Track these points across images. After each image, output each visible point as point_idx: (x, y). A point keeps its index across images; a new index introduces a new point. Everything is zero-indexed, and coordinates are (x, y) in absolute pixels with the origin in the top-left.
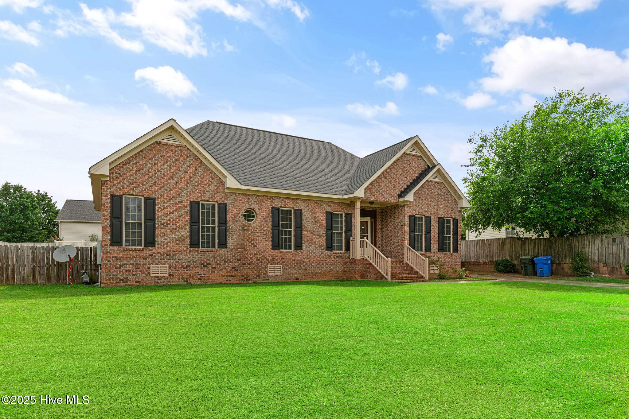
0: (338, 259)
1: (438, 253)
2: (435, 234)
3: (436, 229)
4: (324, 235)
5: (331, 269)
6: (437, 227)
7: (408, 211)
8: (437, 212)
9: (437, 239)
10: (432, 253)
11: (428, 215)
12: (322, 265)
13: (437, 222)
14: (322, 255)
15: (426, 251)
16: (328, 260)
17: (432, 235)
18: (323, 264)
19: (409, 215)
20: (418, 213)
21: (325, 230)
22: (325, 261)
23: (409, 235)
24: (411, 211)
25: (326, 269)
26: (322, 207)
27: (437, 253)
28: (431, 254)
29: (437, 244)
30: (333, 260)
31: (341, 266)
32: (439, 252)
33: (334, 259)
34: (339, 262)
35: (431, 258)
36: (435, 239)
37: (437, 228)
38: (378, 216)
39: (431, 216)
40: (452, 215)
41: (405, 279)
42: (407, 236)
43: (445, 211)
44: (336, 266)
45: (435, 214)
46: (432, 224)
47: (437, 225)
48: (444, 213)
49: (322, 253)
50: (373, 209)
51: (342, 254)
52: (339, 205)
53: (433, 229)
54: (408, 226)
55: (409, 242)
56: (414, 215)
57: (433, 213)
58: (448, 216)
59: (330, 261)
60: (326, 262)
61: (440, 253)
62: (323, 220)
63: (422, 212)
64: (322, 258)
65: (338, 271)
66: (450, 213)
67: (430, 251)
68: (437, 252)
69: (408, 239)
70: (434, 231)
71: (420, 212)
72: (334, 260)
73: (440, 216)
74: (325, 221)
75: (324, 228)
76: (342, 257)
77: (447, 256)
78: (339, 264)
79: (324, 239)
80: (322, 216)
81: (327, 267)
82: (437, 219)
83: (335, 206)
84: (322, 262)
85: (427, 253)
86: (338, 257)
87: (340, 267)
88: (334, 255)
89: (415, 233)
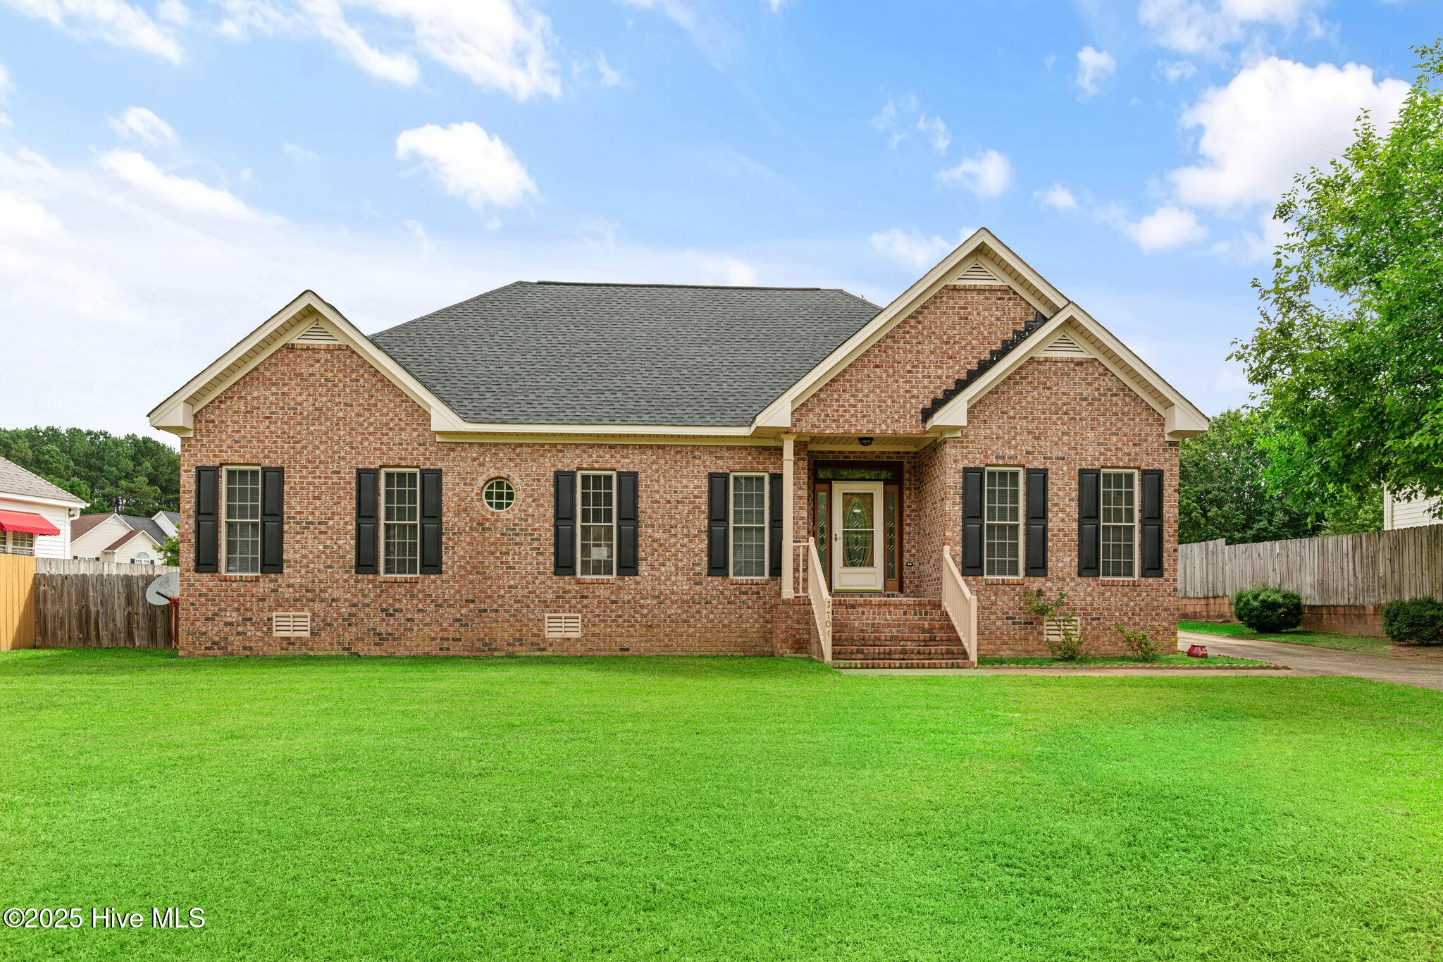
0: (744, 597)
1: (1079, 580)
2: (1063, 520)
3: (1068, 505)
4: (704, 536)
5: (724, 626)
6: (1072, 500)
7: (959, 457)
8: (1073, 452)
9: (1075, 537)
10: (1050, 580)
11: (1036, 464)
12: (698, 616)
13: (1075, 484)
14: (698, 587)
15: (1027, 574)
16: (715, 602)
17: (1050, 525)
18: (698, 612)
19: (960, 466)
20: (995, 461)
21: (706, 521)
22: (707, 603)
23: (958, 528)
24: (970, 456)
25: (709, 625)
26: (697, 461)
27: (1073, 579)
28: (1049, 584)
29: (1075, 554)
30: (729, 603)
31: (755, 616)
32: (1080, 575)
33: (733, 599)
34: (749, 608)
35: (1048, 594)
36: (1065, 535)
37: (1074, 504)
38: (907, 476)
39: (1048, 465)
40: (1136, 460)
41: (897, 656)
42: (954, 532)
43: (1109, 450)
44: (741, 617)
45: (1063, 459)
46: (1052, 490)
47: (1074, 495)
48: (1101, 454)
49: (696, 584)
50: (890, 458)
51: (757, 584)
52: (749, 454)
53: (1056, 505)
54: (958, 500)
55: (959, 549)
56: (982, 466)
57: (1058, 458)
58: (1121, 464)
59: (720, 603)
60: (709, 606)
61: (1085, 580)
62: (701, 497)
63: (1010, 458)
64: (697, 597)
65: (746, 630)
66: (1129, 454)
67: (1046, 575)
68: (1074, 575)
69: (958, 538)
70: (1063, 511)
71: (1003, 458)
72: (734, 603)
73: (1084, 465)
74: (705, 498)
75: (703, 516)
76: (758, 593)
77: (1114, 589)
78: (750, 611)
79: (704, 545)
80: (697, 487)
81: (712, 621)
82: (1075, 474)
83: (736, 458)
84: (698, 606)
85: (1032, 579)
86: (746, 593)
87: (751, 621)
88: (732, 587)
89: (986, 522)
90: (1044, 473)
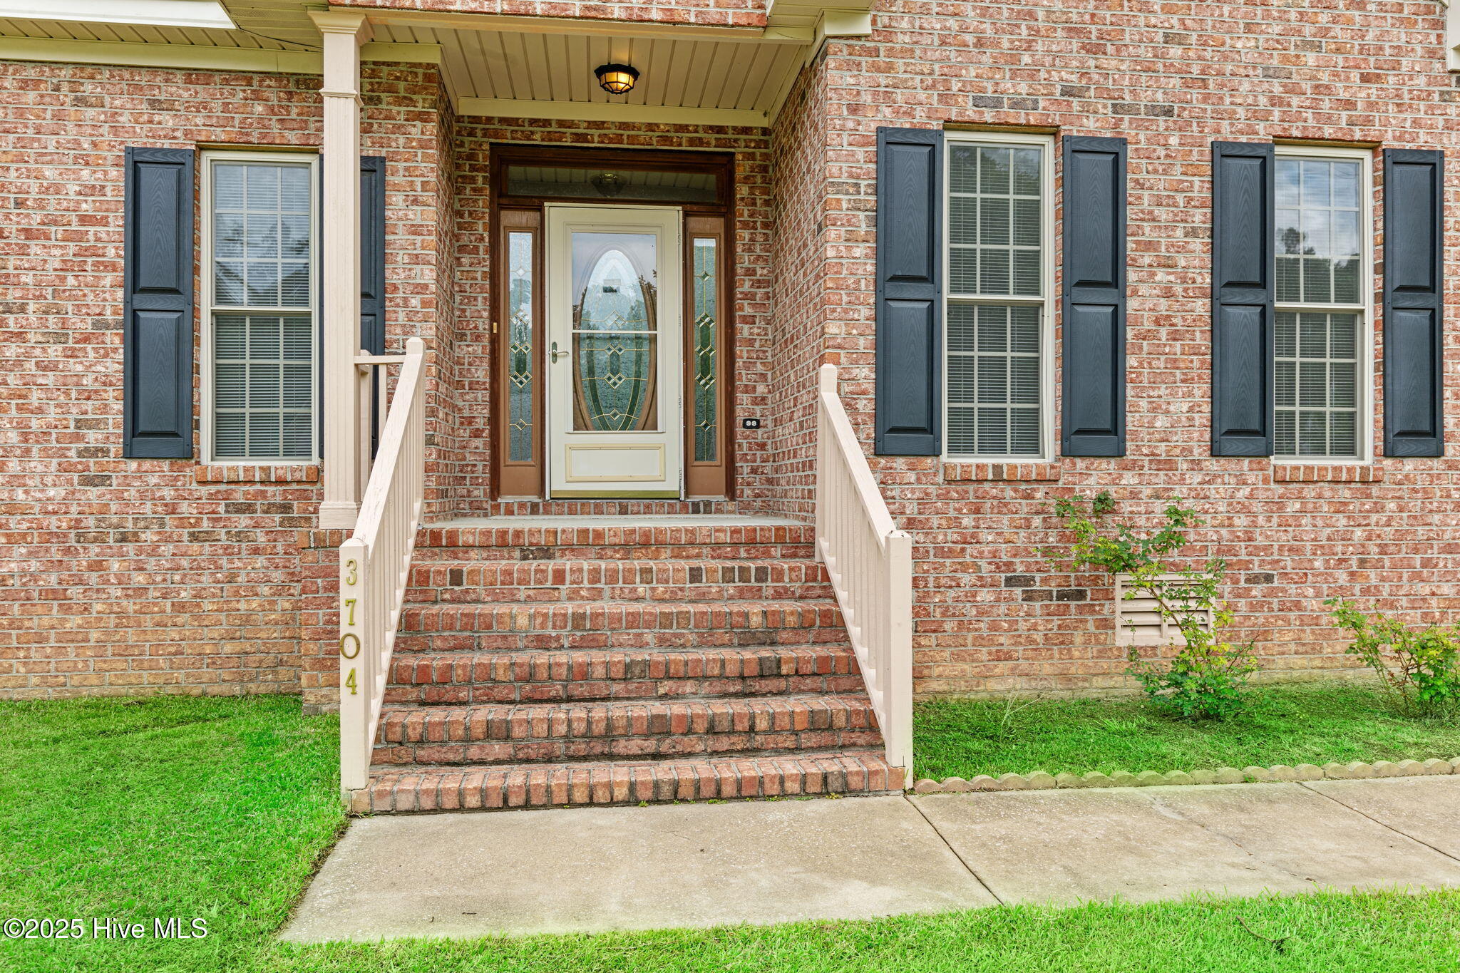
0: (243, 521)
1: (1213, 465)
2: (1168, 293)
3: (1182, 249)
4: (114, 339)
5: (180, 607)
6: (1193, 233)
7: (867, 98)
8: (1195, 95)
9: (1202, 339)
10: (1133, 466)
11: (1093, 125)
12: (93, 578)
13: (1200, 188)
14: (93, 492)
15: (1067, 451)
16: (149, 536)
17: (1132, 304)
18: (97, 566)
19: (869, 127)
20: (971, 114)
21: (120, 293)
22: (124, 539)
23: (865, 312)
24: (899, 96)
25: (130, 606)
26: (90, 113)
27: (1196, 465)
28: (1129, 479)
29: (1201, 390)
30: (194, 537)
31: (278, 576)
32: (1215, 452)
33: (206, 525)
34: (256, 551)
35: (1126, 507)
36: (1175, 336)
37: (1199, 245)
38: (744, 192)
39: (1127, 129)
40: (1368, 121)
42: (850, 322)
43: (1294, 90)
44: (231, 578)
45: (1168, 112)
46: (1138, 203)
47: (1200, 217)
48: (1274, 101)
49: (88, 481)
50: (705, 142)
51: (280, 482)
52: (257, 97)
53: (1149, 246)
54: (863, 225)
55: (865, 374)
56: (936, 125)
57: (1154, 110)
58: (1328, 132)
59: (168, 539)
60: (130, 548)
61: (1231, 465)
62: (104, 221)
63: (1016, 105)
64: (90, 522)
65: (247, 619)
66: (1349, 104)
67: (1121, 453)
68: (1200, 451)
69: (865, 343)
70: (1168, 265)
71: (997, 104)
72: (208, 537)
73: (1227, 133)
74: (117, 224)
75: (109, 279)
76: (286, 508)
77: (1310, 491)
78: (261, 561)
79: (114, 366)
80: (89, 190)
81: (141, 591)
82: (1201, 157)
83: (217, 106)
84: (94, 549)
85: (1080, 464)
86: (248, 508)
87: (265, 590)
88: (204, 491)
89: (946, 295)
90: (1115, 153)
